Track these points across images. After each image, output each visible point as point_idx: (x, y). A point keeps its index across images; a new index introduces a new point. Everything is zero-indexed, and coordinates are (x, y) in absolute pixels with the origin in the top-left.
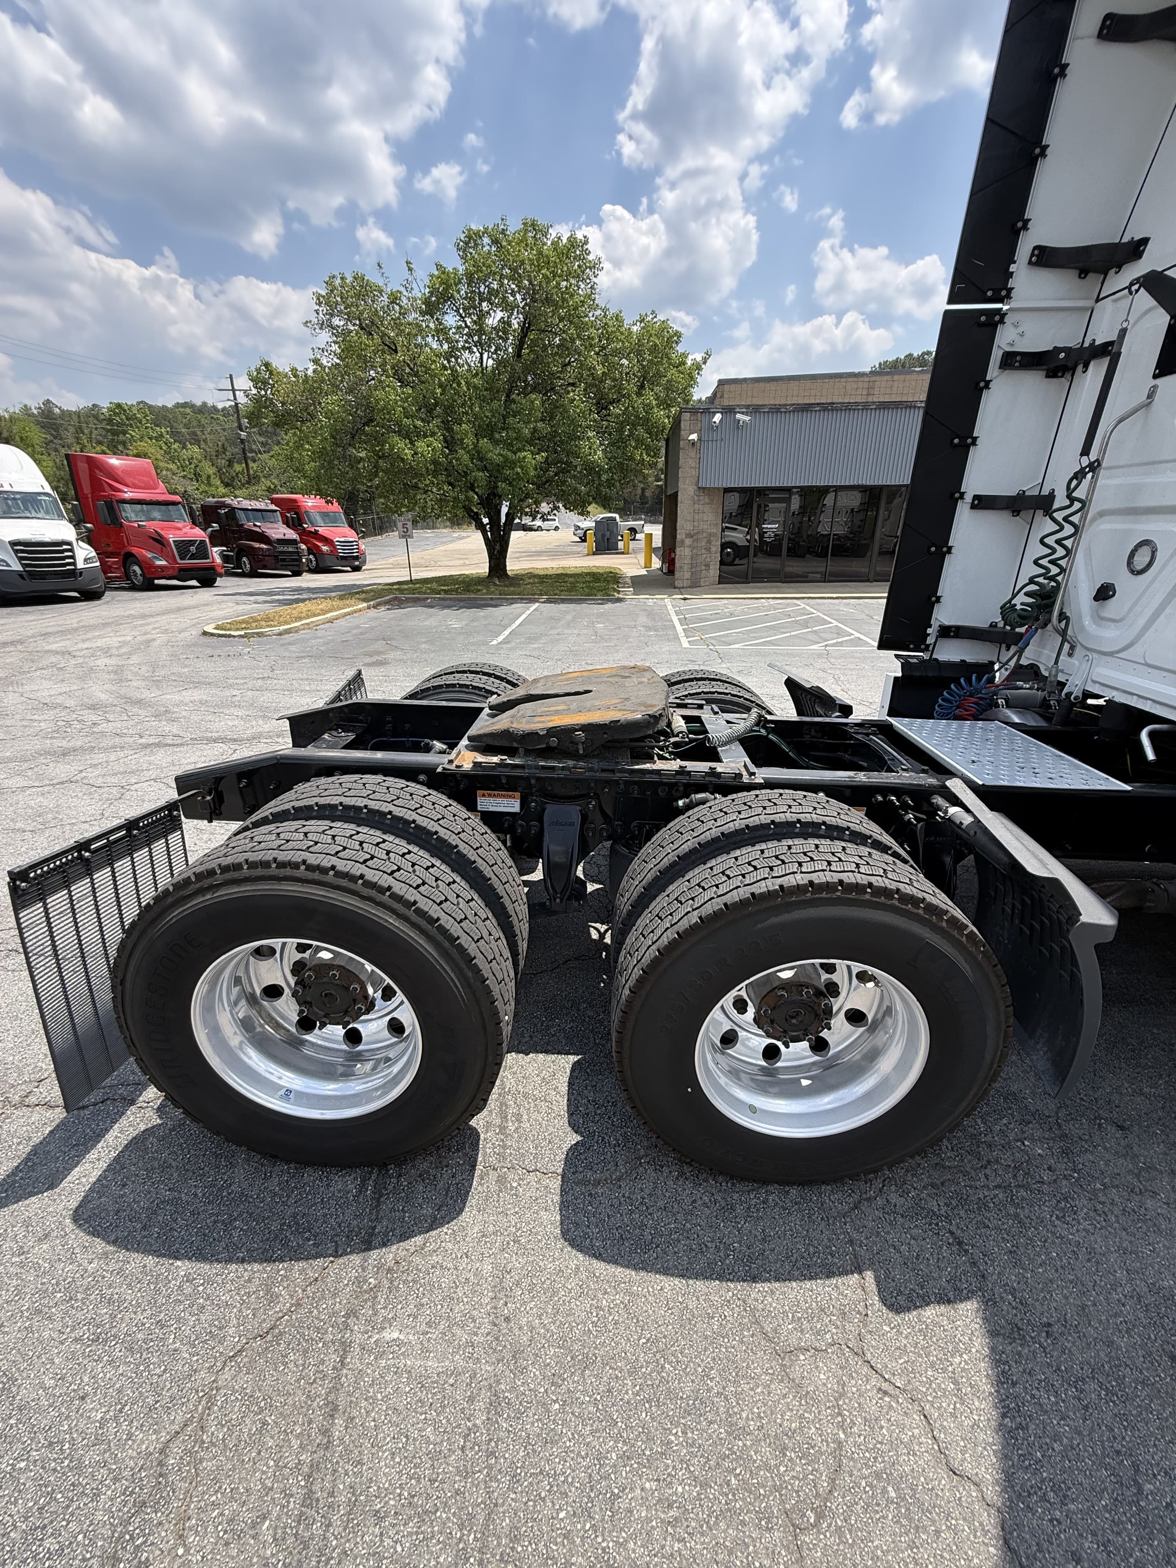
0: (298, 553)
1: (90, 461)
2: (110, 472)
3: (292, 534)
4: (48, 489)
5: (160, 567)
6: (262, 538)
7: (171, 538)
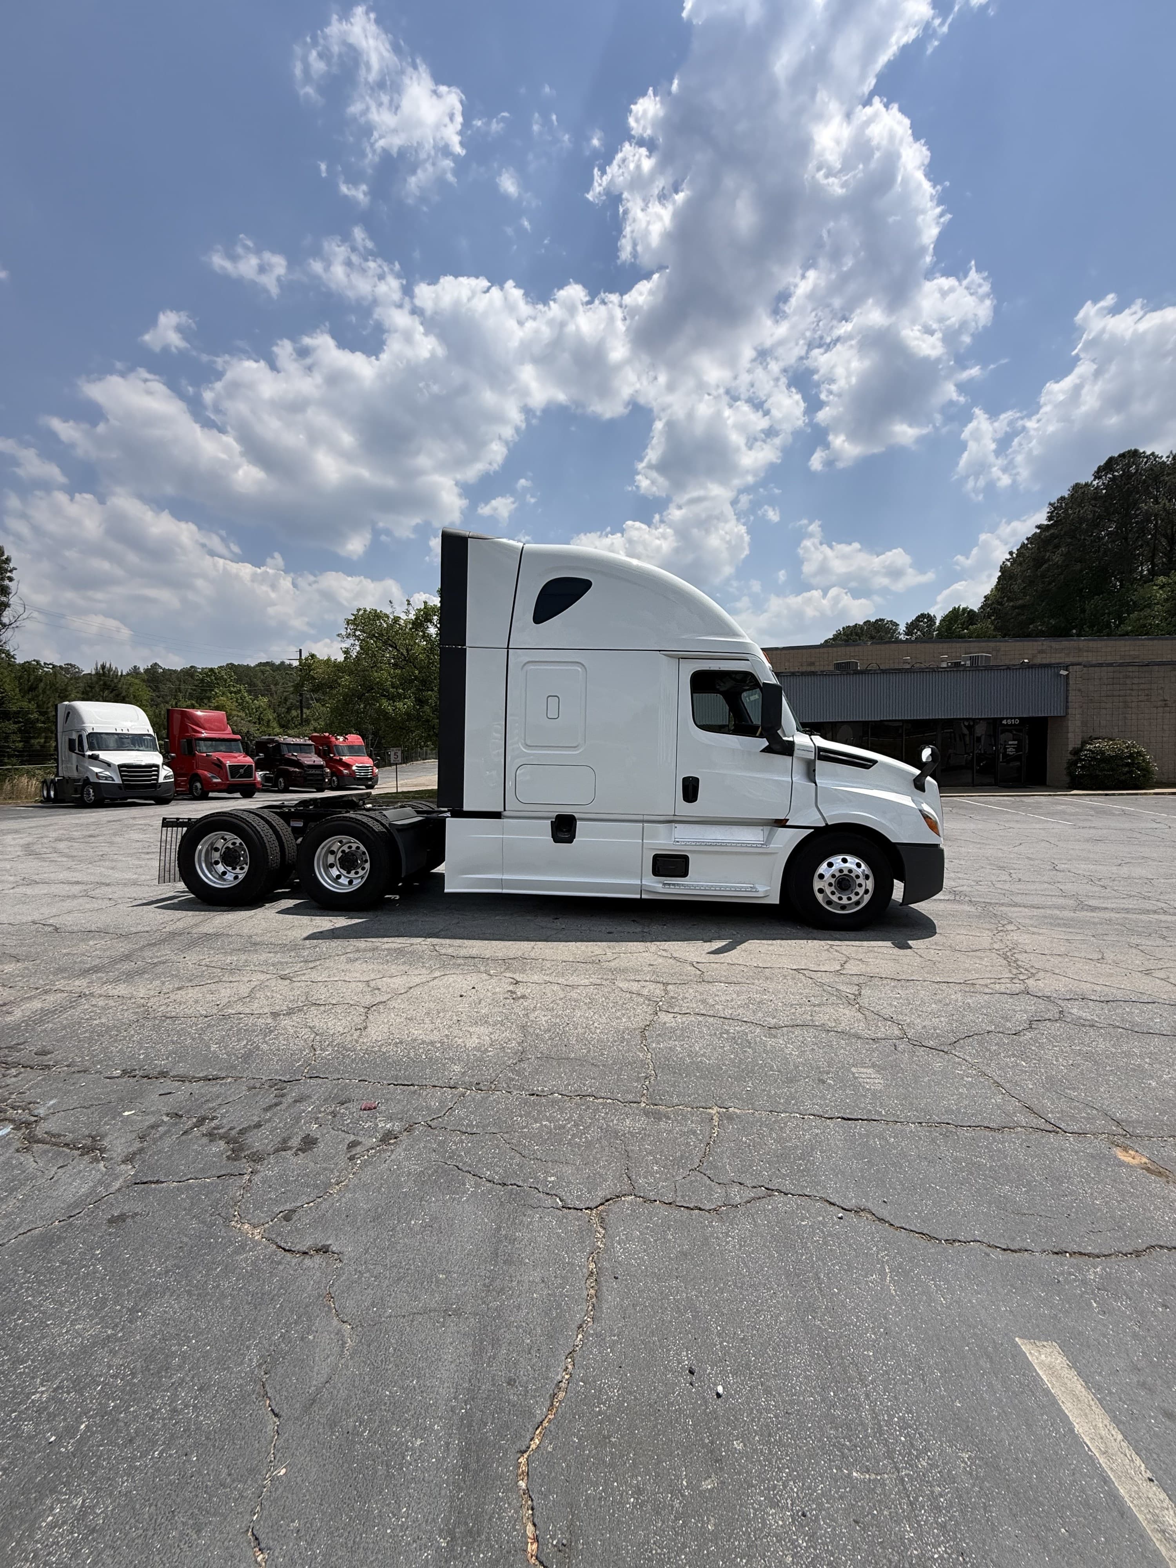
0: (322, 775)
1: (184, 714)
2: (196, 721)
3: (320, 761)
4: (151, 732)
5: (215, 783)
6: (297, 764)
7: (228, 763)
